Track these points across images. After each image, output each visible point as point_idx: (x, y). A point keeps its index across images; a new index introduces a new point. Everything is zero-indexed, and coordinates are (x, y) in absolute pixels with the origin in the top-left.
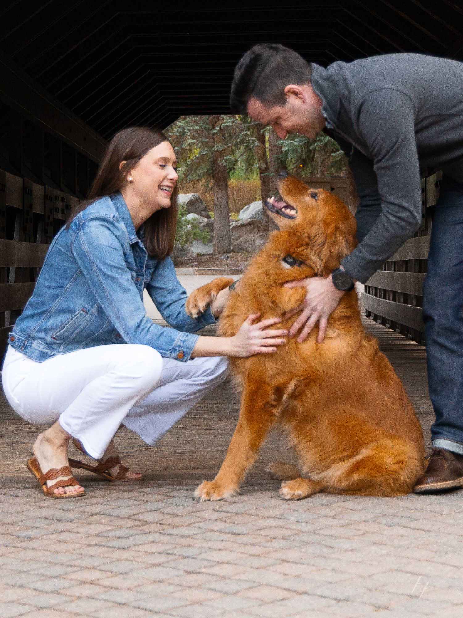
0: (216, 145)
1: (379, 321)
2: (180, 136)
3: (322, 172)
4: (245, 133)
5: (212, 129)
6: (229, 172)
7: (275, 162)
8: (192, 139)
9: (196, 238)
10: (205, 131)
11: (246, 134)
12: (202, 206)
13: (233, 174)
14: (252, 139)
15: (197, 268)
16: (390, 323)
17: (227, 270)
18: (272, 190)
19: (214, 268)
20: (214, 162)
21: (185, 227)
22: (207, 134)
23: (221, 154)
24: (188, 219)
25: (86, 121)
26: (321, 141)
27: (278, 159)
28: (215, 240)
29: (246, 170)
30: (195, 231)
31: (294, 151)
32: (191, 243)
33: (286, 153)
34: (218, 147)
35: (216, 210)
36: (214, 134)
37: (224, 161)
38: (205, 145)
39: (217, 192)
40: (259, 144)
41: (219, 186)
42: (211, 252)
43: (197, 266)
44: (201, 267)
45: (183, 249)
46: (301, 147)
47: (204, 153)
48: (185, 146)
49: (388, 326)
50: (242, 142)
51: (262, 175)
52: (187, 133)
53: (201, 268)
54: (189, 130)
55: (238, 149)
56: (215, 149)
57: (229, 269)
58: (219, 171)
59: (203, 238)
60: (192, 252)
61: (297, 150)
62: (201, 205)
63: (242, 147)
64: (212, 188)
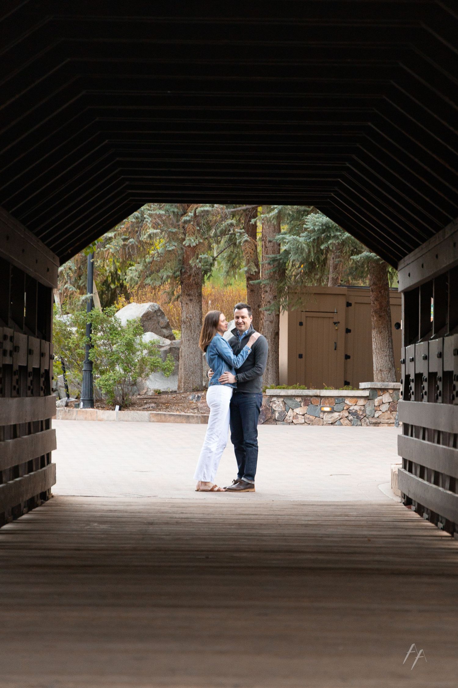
0: (187, 238)
1: (426, 516)
2: (138, 223)
3: (335, 280)
4: (229, 221)
5: (182, 215)
6: (203, 276)
7: (269, 264)
8: (154, 228)
9: (154, 368)
10: (172, 216)
11: (232, 225)
12: (163, 321)
13: (209, 278)
14: (239, 231)
15: (155, 412)
16: (444, 521)
17: (197, 416)
18: (263, 304)
19: (178, 413)
20: (183, 262)
21: (139, 353)
22: (175, 221)
23: (194, 250)
24: (143, 341)
25: (10, 212)
26: (336, 237)
27: (274, 260)
28: (181, 372)
29: (228, 272)
30: (153, 358)
31: (299, 250)
32: (147, 375)
33: (287, 252)
34: (191, 241)
35: (183, 329)
36: (185, 222)
37: (198, 261)
38: (172, 237)
39: (187, 304)
40: (248, 239)
41: (189, 295)
42: (175, 388)
43: (154, 409)
44: (160, 410)
45: (135, 384)
46: (308, 245)
47: (170, 249)
48: (144, 238)
49: (441, 525)
50: (223, 233)
51: (251, 282)
52: (147, 220)
53: (160, 412)
54: (150, 215)
55: (218, 242)
56: (186, 243)
57: (200, 415)
58: (190, 275)
59: (164, 370)
60: (148, 389)
61: (303, 249)
62: (161, 320)
63: (224, 240)
64: (178, 297)
